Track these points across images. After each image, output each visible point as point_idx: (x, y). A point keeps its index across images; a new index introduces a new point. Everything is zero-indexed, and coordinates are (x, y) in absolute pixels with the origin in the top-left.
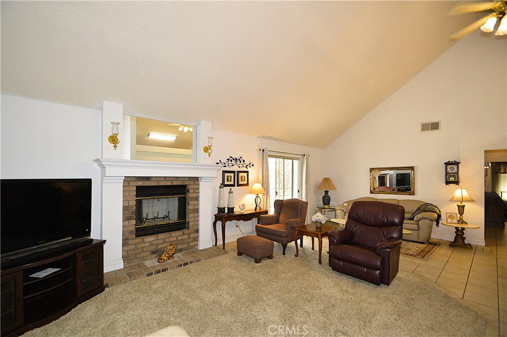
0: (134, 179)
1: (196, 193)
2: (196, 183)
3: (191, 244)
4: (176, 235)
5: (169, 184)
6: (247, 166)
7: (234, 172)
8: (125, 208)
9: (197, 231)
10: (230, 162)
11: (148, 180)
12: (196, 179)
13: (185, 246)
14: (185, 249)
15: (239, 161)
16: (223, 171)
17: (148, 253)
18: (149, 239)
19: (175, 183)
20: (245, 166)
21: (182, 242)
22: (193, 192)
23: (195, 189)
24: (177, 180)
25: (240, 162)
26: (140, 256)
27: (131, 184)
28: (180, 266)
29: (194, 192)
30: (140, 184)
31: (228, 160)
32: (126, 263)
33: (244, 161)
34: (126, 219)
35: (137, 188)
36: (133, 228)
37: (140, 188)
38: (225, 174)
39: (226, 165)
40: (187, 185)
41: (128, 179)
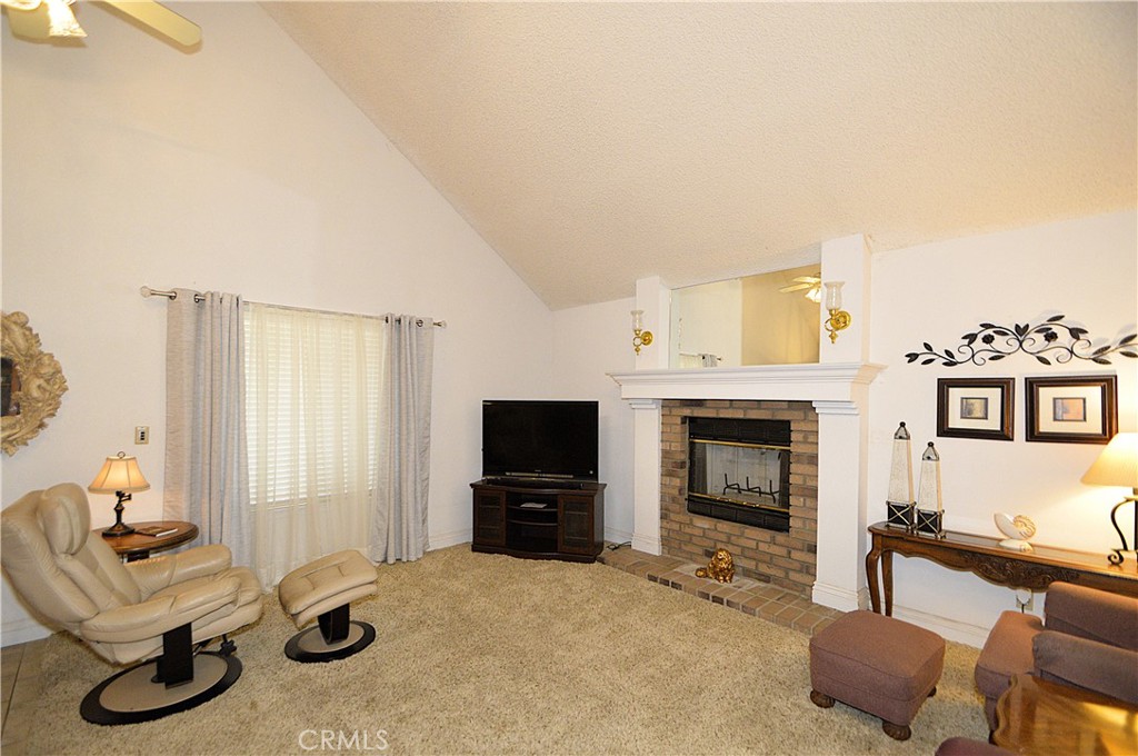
0: (678, 403)
1: (812, 443)
2: (811, 416)
3: (794, 576)
4: (755, 536)
5: (740, 415)
6: (1099, 351)
7: (1005, 385)
8: (666, 454)
9: (813, 549)
10: (978, 344)
11: (699, 405)
12: (807, 406)
13: (780, 574)
14: (778, 581)
15: (1039, 336)
16: (941, 381)
17: (700, 551)
18: (703, 523)
19: (754, 415)
20: (1085, 352)
21: (771, 560)
22: (801, 439)
23: (806, 433)
24: (759, 408)
25: (1051, 337)
26: (687, 548)
27: (675, 411)
28: (706, 596)
29: (805, 442)
30: (687, 412)
31: (971, 338)
32: (666, 551)
33: (1076, 332)
34: (667, 472)
35: (684, 419)
36: (676, 492)
37: (692, 420)
38: (952, 391)
39: (958, 357)
40: (789, 422)
41: (668, 404)
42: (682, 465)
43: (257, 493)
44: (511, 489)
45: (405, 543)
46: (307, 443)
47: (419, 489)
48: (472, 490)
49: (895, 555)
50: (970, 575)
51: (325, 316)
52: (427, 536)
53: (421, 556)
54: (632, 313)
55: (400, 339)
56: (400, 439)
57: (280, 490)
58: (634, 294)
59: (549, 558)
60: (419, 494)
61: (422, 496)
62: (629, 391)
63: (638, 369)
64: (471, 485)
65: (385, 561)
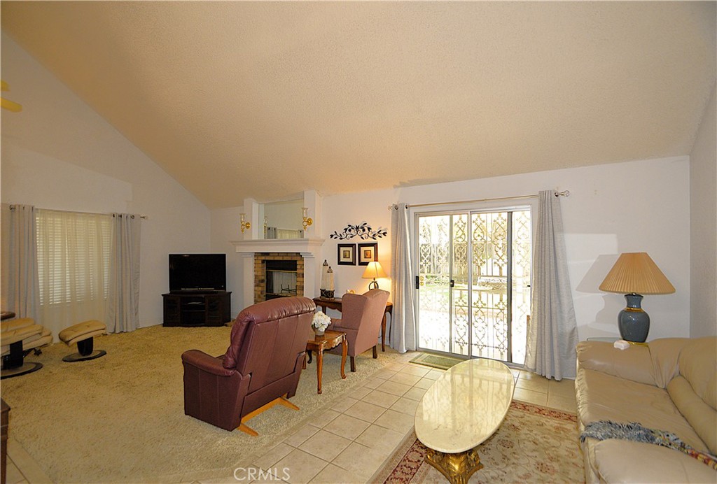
0: (260, 254)
2: (301, 258)
6: (374, 235)
7: (354, 246)
8: (256, 277)
10: (348, 232)
12: (300, 255)
15: (361, 230)
16: (339, 245)
20: (371, 235)
22: (299, 268)
23: (301, 265)
24: (287, 256)
25: (364, 230)
27: (260, 258)
31: (346, 229)
33: (369, 229)
34: (257, 284)
35: (263, 261)
36: (260, 293)
37: (268, 262)
38: (341, 248)
39: (343, 237)
40: (296, 261)
41: (257, 254)
42: (262, 281)
43: (43, 297)
44: (184, 296)
45: (125, 323)
46: (70, 276)
47: (133, 297)
48: (163, 297)
49: (327, 308)
50: (336, 310)
51: (78, 214)
52: (138, 321)
53: (134, 329)
54: (241, 214)
55: (121, 225)
56: (122, 274)
57: (56, 297)
58: (243, 205)
59: (201, 326)
60: (133, 301)
61: (135, 301)
62: (240, 249)
63: (245, 239)
64: (163, 295)
65: (114, 332)
